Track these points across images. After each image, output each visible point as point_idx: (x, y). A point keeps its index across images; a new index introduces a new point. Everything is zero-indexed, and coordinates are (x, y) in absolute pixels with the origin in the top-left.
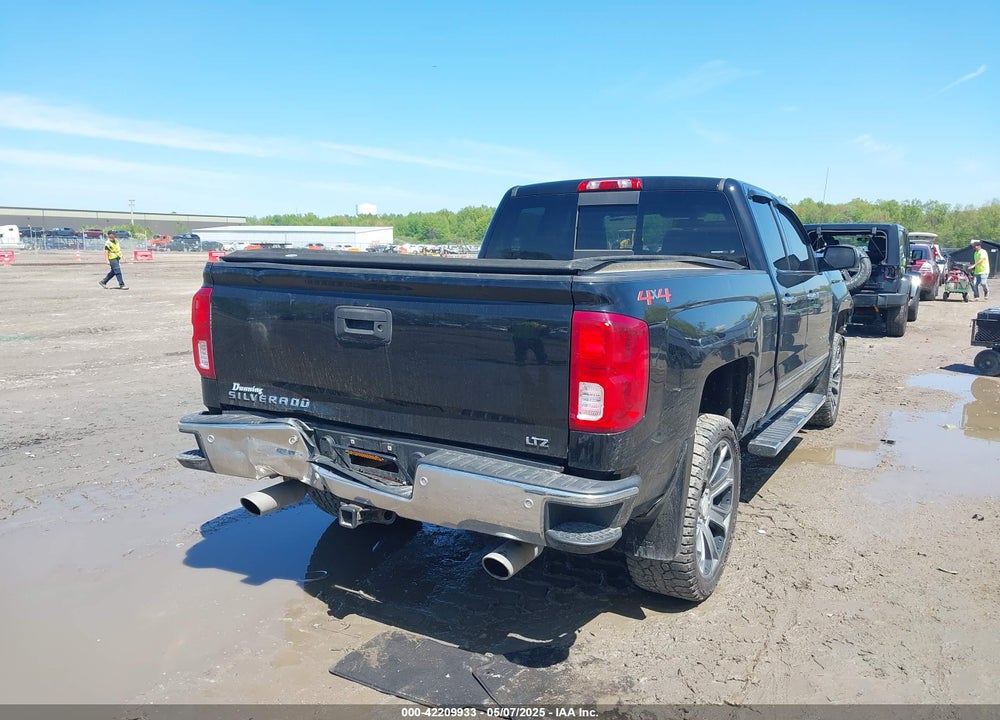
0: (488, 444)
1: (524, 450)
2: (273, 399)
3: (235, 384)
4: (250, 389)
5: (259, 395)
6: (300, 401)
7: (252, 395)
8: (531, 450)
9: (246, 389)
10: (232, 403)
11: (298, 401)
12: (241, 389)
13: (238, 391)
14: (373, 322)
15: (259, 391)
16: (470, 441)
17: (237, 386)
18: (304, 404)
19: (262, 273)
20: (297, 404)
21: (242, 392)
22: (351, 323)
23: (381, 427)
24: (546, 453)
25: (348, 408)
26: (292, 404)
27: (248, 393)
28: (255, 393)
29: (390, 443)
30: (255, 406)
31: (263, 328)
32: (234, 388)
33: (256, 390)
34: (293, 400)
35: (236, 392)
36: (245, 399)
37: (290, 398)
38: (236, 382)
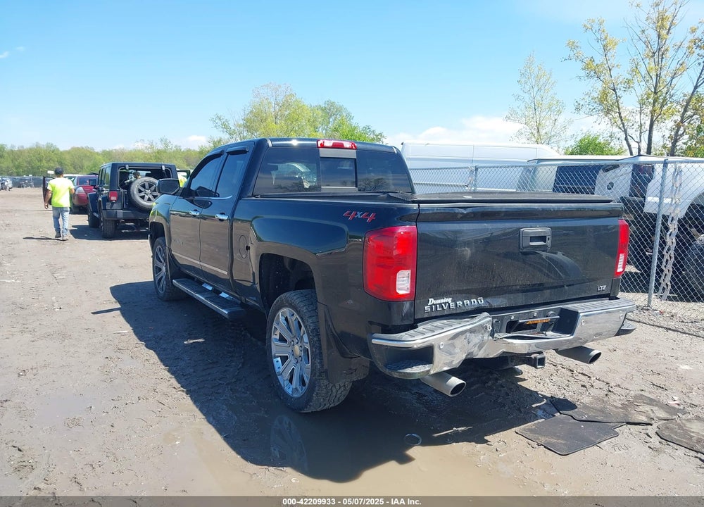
2: (459, 303)
3: (430, 300)
4: (442, 301)
5: (449, 304)
6: (477, 300)
7: (443, 305)
9: (439, 301)
10: (426, 316)
11: (475, 300)
12: (435, 302)
13: (433, 304)
14: (545, 237)
15: (449, 300)
17: (432, 301)
18: (481, 302)
20: (476, 303)
21: (436, 305)
22: (533, 239)
23: (532, 303)
25: (512, 296)
26: (473, 303)
27: (440, 304)
28: (445, 303)
29: (535, 311)
30: (446, 313)
31: (468, 252)
32: (430, 304)
33: (446, 300)
34: (472, 300)
35: (431, 306)
36: (438, 309)
37: (470, 299)
38: (431, 298)
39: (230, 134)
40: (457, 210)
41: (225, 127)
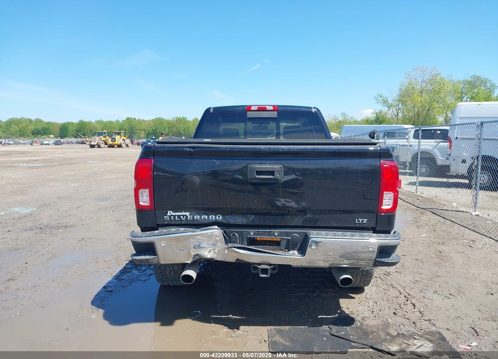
0: (335, 225)
1: (354, 226)
2: (197, 217)
3: (169, 212)
4: (180, 214)
5: (187, 216)
6: (216, 216)
7: (182, 217)
8: (358, 226)
9: (177, 214)
10: (166, 223)
11: (214, 216)
12: (174, 214)
13: (172, 215)
14: (274, 172)
15: (188, 214)
16: (325, 225)
17: (170, 213)
18: (219, 218)
19: (197, 149)
20: (214, 218)
21: (175, 216)
22: (259, 173)
24: (365, 226)
26: (210, 218)
27: (179, 216)
28: (183, 216)
29: (276, 232)
30: (184, 223)
31: (197, 180)
32: (168, 214)
33: (185, 213)
34: (211, 216)
35: (170, 216)
36: (177, 219)
37: (208, 215)
38: (170, 210)
39: (388, 107)
40: (185, 149)
41: (385, 102)
